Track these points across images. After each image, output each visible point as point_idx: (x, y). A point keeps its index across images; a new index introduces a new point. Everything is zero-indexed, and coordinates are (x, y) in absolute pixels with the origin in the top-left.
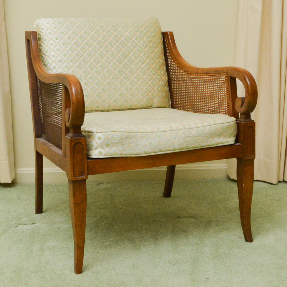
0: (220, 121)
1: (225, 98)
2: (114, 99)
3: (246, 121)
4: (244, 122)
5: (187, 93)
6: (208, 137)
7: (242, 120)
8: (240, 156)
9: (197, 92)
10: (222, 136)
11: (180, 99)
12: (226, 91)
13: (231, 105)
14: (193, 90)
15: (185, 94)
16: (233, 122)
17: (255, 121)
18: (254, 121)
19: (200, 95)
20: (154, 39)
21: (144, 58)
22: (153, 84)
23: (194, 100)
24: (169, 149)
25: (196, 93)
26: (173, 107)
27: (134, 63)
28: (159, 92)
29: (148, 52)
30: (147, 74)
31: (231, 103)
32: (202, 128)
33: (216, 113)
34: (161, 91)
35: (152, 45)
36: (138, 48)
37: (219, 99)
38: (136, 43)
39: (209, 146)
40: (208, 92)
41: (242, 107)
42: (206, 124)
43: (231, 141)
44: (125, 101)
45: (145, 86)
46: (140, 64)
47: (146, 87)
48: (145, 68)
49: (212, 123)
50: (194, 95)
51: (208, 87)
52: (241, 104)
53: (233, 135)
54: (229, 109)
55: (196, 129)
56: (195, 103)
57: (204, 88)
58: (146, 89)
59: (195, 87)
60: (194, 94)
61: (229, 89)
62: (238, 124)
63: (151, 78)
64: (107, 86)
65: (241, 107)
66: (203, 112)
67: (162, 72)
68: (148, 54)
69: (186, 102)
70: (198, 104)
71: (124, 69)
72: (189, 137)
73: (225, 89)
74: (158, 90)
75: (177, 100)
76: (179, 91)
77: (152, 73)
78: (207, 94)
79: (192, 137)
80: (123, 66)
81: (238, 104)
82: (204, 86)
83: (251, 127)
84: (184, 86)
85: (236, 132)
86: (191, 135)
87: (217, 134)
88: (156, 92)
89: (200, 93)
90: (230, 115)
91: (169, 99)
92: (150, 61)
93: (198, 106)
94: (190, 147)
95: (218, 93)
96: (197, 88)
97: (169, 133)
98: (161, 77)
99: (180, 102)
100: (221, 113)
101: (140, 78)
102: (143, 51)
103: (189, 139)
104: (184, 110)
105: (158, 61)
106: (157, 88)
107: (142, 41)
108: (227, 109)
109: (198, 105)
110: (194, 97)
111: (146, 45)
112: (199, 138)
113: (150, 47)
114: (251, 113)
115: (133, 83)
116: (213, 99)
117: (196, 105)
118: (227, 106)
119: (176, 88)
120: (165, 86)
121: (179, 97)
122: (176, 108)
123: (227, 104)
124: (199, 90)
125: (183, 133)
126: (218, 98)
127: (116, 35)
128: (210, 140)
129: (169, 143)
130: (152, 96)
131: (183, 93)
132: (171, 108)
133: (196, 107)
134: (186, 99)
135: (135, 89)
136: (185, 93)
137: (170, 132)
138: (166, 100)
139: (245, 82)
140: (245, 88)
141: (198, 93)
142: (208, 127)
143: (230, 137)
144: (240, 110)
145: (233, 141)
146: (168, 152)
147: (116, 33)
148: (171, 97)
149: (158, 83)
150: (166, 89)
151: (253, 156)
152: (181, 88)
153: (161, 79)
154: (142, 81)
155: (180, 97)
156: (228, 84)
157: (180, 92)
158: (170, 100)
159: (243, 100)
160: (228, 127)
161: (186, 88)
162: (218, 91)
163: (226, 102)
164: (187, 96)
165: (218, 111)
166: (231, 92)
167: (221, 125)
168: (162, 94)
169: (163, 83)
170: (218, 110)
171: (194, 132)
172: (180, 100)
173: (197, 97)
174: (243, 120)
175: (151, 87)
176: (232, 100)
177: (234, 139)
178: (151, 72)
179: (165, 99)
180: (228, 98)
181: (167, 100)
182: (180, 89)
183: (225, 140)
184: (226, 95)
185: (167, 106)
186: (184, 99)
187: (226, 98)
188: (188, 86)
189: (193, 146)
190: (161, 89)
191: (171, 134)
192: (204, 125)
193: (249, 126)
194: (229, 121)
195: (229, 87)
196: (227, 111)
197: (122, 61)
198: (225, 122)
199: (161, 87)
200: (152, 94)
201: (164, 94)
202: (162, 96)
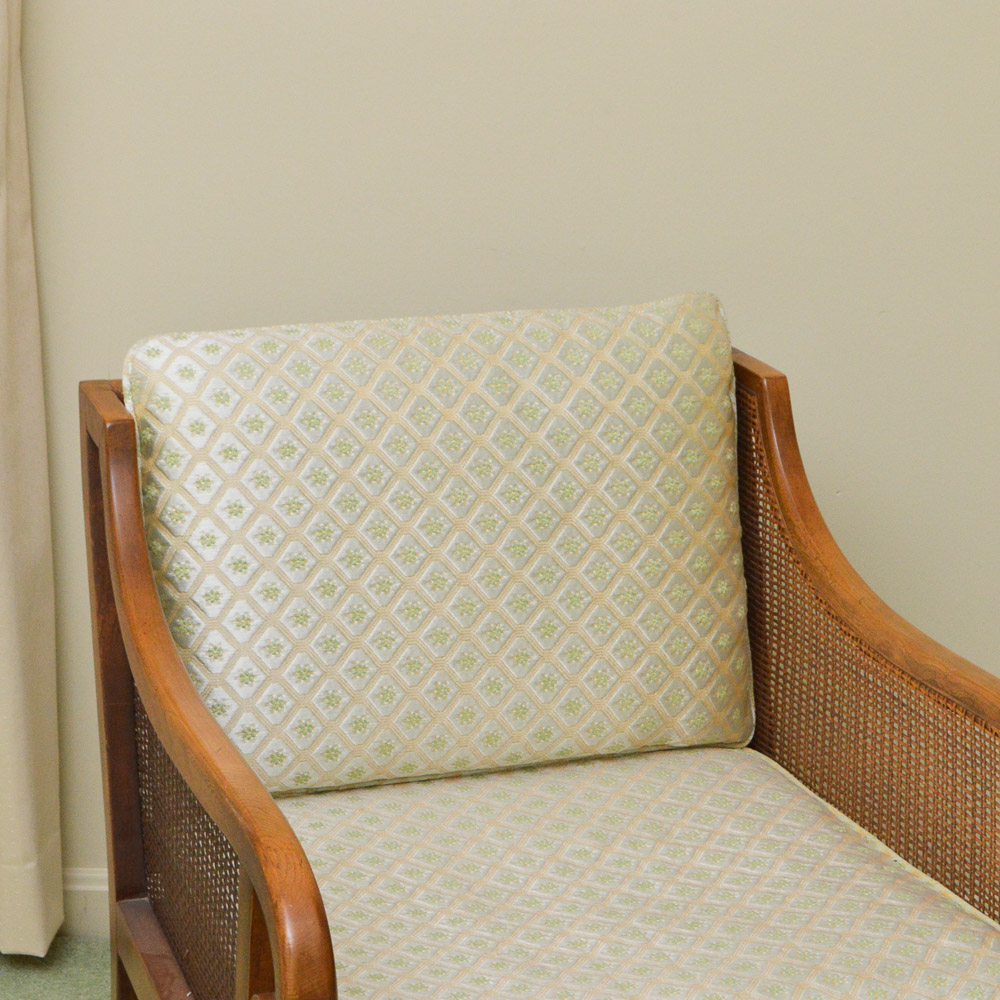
2: (483, 729)
5: (833, 713)
9: (878, 738)
14: (861, 720)
15: (825, 716)
19: (892, 760)
20: (695, 427)
21: (641, 528)
22: (673, 653)
23: (864, 764)
25: (874, 740)
26: (762, 741)
27: (592, 556)
28: (703, 686)
29: (662, 498)
30: (647, 606)
34: (709, 681)
35: (683, 456)
36: (612, 480)
37: (973, 833)
38: (603, 455)
40: (928, 770)
44: (535, 735)
45: (636, 662)
46: (618, 557)
47: (639, 670)
48: (640, 577)
50: (865, 744)
51: (931, 751)
56: (864, 779)
57: (910, 741)
58: (641, 675)
59: (870, 709)
60: (865, 738)
63: (666, 621)
64: (458, 674)
67: (723, 588)
68: (660, 506)
69: (823, 751)
70: (877, 790)
71: (539, 590)
74: (697, 676)
75: (783, 718)
77: (671, 600)
78: (922, 777)
80: (534, 575)
82: (910, 732)
84: (822, 676)
88: (687, 689)
89: (891, 751)
92: (664, 539)
93: (876, 801)
95: (975, 806)
96: (879, 722)
98: (713, 611)
99: (799, 735)
101: (616, 624)
102: (633, 494)
105: (704, 535)
106: (692, 670)
107: (635, 444)
109: (877, 797)
110: (864, 753)
111: (654, 459)
113: (670, 472)
115: (581, 652)
116: (949, 814)
117: (868, 792)
120: (730, 653)
124: (887, 736)
126: (969, 821)
127: (508, 422)
130: (668, 706)
131: (812, 702)
132: (752, 746)
133: (867, 799)
134: (823, 736)
135: (589, 679)
136: (825, 708)
138: (730, 716)
141: (882, 745)
147: (509, 410)
149: (696, 646)
150: (734, 665)
152: (805, 673)
153: (714, 622)
154: (622, 642)
161: (829, 690)
162: (974, 796)
164: (832, 728)
168: (713, 692)
169: (724, 641)
173: (878, 761)
175: (665, 665)
178: (667, 593)
179: (728, 713)
181: (736, 715)
182: (801, 676)
185: (737, 736)
186: (818, 733)
188: (837, 687)
190: (711, 670)
197: (531, 548)
199: (712, 663)
200: (665, 698)
201: (721, 694)
202: (714, 700)
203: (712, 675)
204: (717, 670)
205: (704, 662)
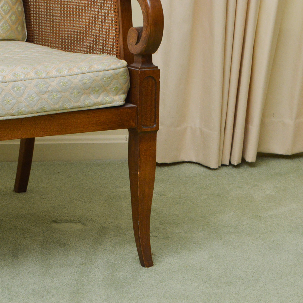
0: (101, 67)
1: (112, 27)
3: (145, 68)
4: (141, 68)
5: (53, 16)
6: (79, 93)
7: (137, 65)
8: (134, 125)
9: (69, 15)
10: (103, 91)
11: (42, 26)
12: (113, 15)
13: (121, 39)
14: (63, 12)
15: (50, 19)
16: (122, 69)
17: (159, 68)
18: (157, 67)
19: (73, 20)
23: (64, 28)
24: (11, 112)
25: (67, 17)
26: (30, 39)
28: (6, 14)
31: (121, 35)
32: (69, 78)
33: (98, 52)
34: (9, 12)
37: (102, 30)
39: (80, 108)
40: (86, 16)
41: (138, 44)
42: (76, 70)
43: (119, 100)
49: (86, 69)
50: (64, 20)
51: (86, 8)
52: (136, 38)
53: (122, 91)
54: (118, 47)
55: (58, 79)
56: (65, 34)
57: (79, 9)
59: (65, 6)
60: (64, 18)
61: (118, 13)
62: (131, 73)
65: (136, 44)
66: (78, 50)
69: (51, 33)
70: (69, 35)
72: (46, 92)
73: (113, 12)
74: (4, 10)
75: (36, 28)
76: (40, 13)
78: (84, 20)
79: (51, 93)
81: (132, 37)
82: (79, 6)
83: (153, 78)
84: (49, 5)
85: (128, 86)
86: (50, 89)
87: (95, 88)
89: (73, 17)
90: (119, 57)
91: (23, 27)
93: (69, 40)
94: (47, 110)
95: (102, 19)
96: (68, 9)
97: (11, 84)
99: (42, 32)
100: (106, 53)
103: (46, 96)
104: (48, 46)
106: (2, 7)
108: (115, 47)
109: (69, 38)
110: (64, 24)
112: (62, 94)
114: (153, 54)
116: (94, 28)
117: (66, 38)
118: (114, 41)
119: (35, 6)
120: (16, 4)
121: (39, 23)
122: (36, 41)
123: (114, 38)
124: (71, 13)
125: (36, 86)
126: (101, 26)
128: (83, 98)
129: (11, 102)
131: (46, 16)
132: (27, 41)
133: (66, 41)
134: (50, 27)
136: (50, 16)
137: (13, 83)
138: (17, 28)
139: (143, 2)
140: (143, 12)
141: (70, 17)
142: (80, 76)
143: (116, 94)
144: (135, 48)
145: (121, 100)
146: (10, 117)
148: (26, 22)
150: (17, 8)
151: (155, 126)
152: (43, 7)
155: (42, 23)
156: (118, 5)
157: (42, 15)
158: (26, 28)
159: (139, 31)
160: (114, 77)
161: (51, 8)
162: (101, 15)
163: (114, 34)
164: (53, 22)
165: (101, 49)
166: (122, 18)
167: (101, 73)
168: (10, 17)
170: (101, 47)
171: (54, 84)
172: (42, 29)
173: (69, 24)
174: (139, 65)
176: (123, 30)
177: (123, 96)
179: (16, 26)
180: (117, 28)
181: (19, 28)
182: (42, 9)
183: (107, 99)
184: (113, 22)
185: (20, 37)
186: (48, 27)
187: (114, 28)
188: (54, 5)
189: (53, 107)
190: (9, 8)
191: (15, 87)
192: (72, 72)
193: (150, 76)
194: (115, 67)
195: (118, 9)
196: (115, 50)
198: (109, 68)
199: (9, 5)
201: (13, 18)
202: (11, 20)
203: (9, 10)
204: (11, 9)
205: (6, 5)
